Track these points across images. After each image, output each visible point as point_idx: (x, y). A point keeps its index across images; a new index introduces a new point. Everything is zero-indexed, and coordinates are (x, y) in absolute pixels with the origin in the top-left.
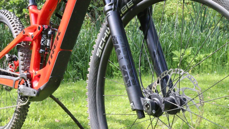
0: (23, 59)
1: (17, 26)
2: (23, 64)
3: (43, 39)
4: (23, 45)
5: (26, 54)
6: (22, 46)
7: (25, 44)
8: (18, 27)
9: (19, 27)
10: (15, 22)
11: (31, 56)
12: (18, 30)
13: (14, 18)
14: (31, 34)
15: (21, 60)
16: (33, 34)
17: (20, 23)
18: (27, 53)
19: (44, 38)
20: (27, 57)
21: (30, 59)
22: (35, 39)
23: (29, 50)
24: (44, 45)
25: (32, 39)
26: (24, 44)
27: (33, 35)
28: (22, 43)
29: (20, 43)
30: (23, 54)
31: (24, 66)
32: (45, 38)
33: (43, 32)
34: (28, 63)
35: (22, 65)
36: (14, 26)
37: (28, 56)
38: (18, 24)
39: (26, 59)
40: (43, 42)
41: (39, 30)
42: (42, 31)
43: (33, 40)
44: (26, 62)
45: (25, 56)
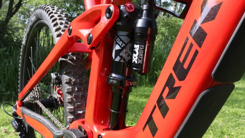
0: (71, 90)
1: (61, 24)
2: (70, 101)
3: (120, 43)
4: (72, 60)
5: (76, 79)
6: (70, 62)
7: (75, 58)
8: (63, 26)
9: (65, 27)
10: (58, 18)
11: (87, 83)
12: (62, 31)
13: (58, 12)
14: (85, 32)
15: (68, 93)
16: (91, 32)
17: (67, 19)
18: (80, 77)
19: (123, 42)
20: (79, 86)
21: (86, 89)
22: (98, 46)
23: (82, 70)
24: (122, 61)
25: (89, 46)
26: (73, 58)
27: (91, 35)
28: (69, 55)
29: (65, 57)
30: (70, 80)
31: (74, 106)
32: (126, 39)
33: (120, 24)
34: (82, 98)
35: (69, 103)
36: (55, 25)
37: (81, 84)
38: (64, 22)
39: (76, 89)
40: (118, 52)
41: (108, 18)
42: (118, 21)
43: (92, 48)
44: (78, 96)
45: (75, 84)
